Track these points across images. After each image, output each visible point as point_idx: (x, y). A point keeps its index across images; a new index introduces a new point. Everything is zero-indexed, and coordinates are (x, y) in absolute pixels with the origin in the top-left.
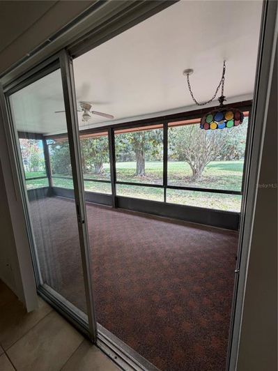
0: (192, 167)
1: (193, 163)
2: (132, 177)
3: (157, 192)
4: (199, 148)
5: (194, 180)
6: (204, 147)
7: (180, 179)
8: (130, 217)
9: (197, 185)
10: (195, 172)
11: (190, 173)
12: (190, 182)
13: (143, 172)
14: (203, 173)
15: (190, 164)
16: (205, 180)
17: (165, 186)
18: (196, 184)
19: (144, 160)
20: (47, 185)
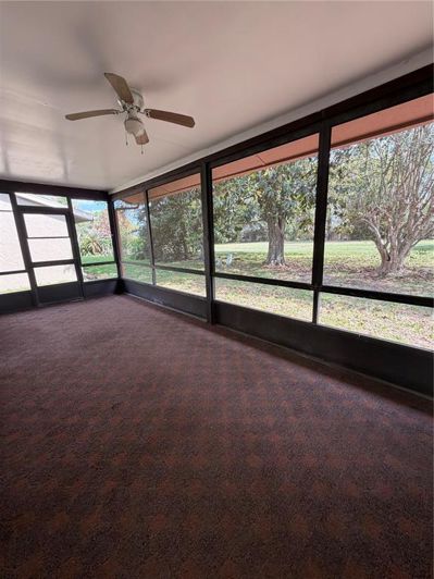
0: (381, 249)
1: (383, 242)
2: (260, 266)
3: (302, 297)
4: (402, 208)
5: (384, 275)
6: (413, 206)
7: (353, 272)
8: (236, 346)
9: (390, 286)
10: (386, 258)
11: (378, 260)
12: (374, 278)
13: (279, 258)
14: (406, 260)
15: (377, 243)
16: (409, 276)
17: (317, 286)
18: (390, 284)
19: (282, 237)
20: (115, 275)
